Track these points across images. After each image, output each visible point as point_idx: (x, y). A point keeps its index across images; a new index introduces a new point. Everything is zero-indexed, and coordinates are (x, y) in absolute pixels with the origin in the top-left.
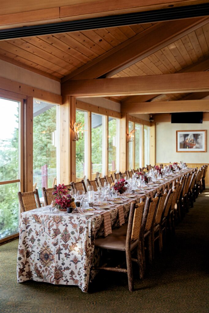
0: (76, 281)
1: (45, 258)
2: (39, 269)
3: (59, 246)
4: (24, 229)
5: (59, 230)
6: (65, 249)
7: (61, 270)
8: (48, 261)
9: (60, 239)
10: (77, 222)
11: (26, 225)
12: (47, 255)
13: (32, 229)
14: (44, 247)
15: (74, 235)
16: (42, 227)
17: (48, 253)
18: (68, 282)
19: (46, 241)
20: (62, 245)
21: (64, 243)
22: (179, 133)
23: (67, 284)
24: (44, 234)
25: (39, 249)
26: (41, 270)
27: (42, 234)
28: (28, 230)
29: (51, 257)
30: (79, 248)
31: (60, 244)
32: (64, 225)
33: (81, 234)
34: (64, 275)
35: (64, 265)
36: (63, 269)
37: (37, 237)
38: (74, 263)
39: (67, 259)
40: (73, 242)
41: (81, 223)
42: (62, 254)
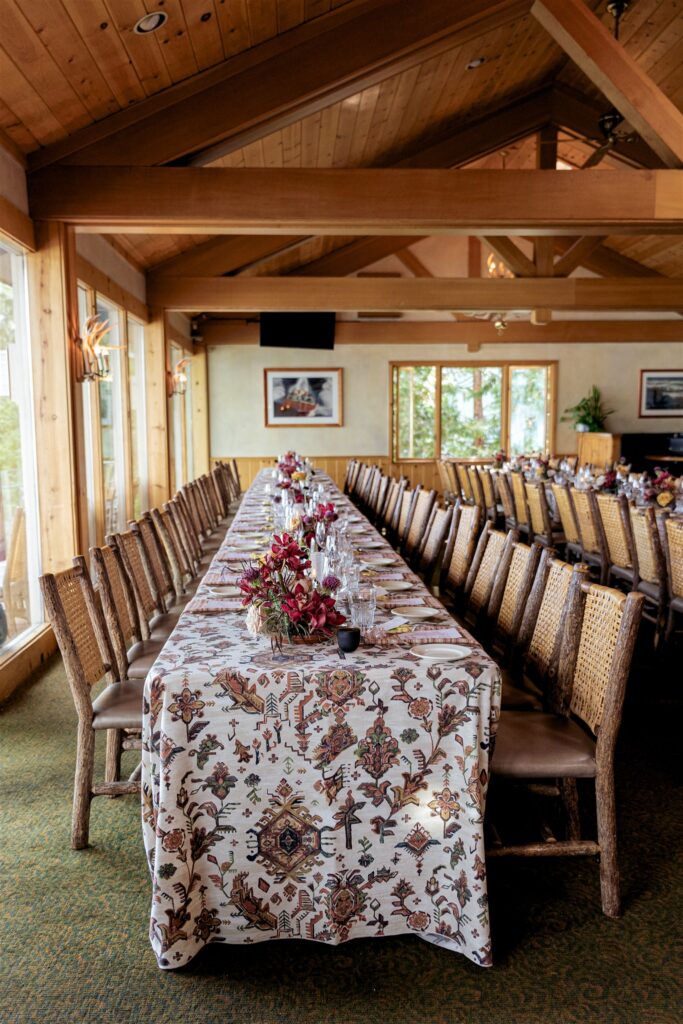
0: (421, 919)
1: (283, 845)
2: (258, 893)
3: (350, 792)
4: (180, 740)
5: (349, 730)
6: (373, 803)
7: (356, 884)
8: (295, 859)
9: (353, 764)
10: (429, 691)
11: (187, 723)
12: (292, 834)
13: (218, 739)
14: (280, 805)
15: (415, 745)
16: (270, 725)
17: (298, 826)
18: (385, 924)
19: (287, 777)
20: (360, 788)
21: (369, 779)
22: (271, 376)
23: (379, 932)
24: (280, 751)
25: (257, 816)
26: (266, 897)
27: (269, 755)
28: (196, 744)
29: (309, 840)
30: (435, 794)
31: (351, 784)
32: (370, 709)
33: (443, 738)
34: (368, 903)
35: (368, 863)
36: (366, 881)
37: (242, 770)
38: (413, 850)
39: (382, 841)
40: (408, 771)
41: (447, 695)
42: (360, 822)
